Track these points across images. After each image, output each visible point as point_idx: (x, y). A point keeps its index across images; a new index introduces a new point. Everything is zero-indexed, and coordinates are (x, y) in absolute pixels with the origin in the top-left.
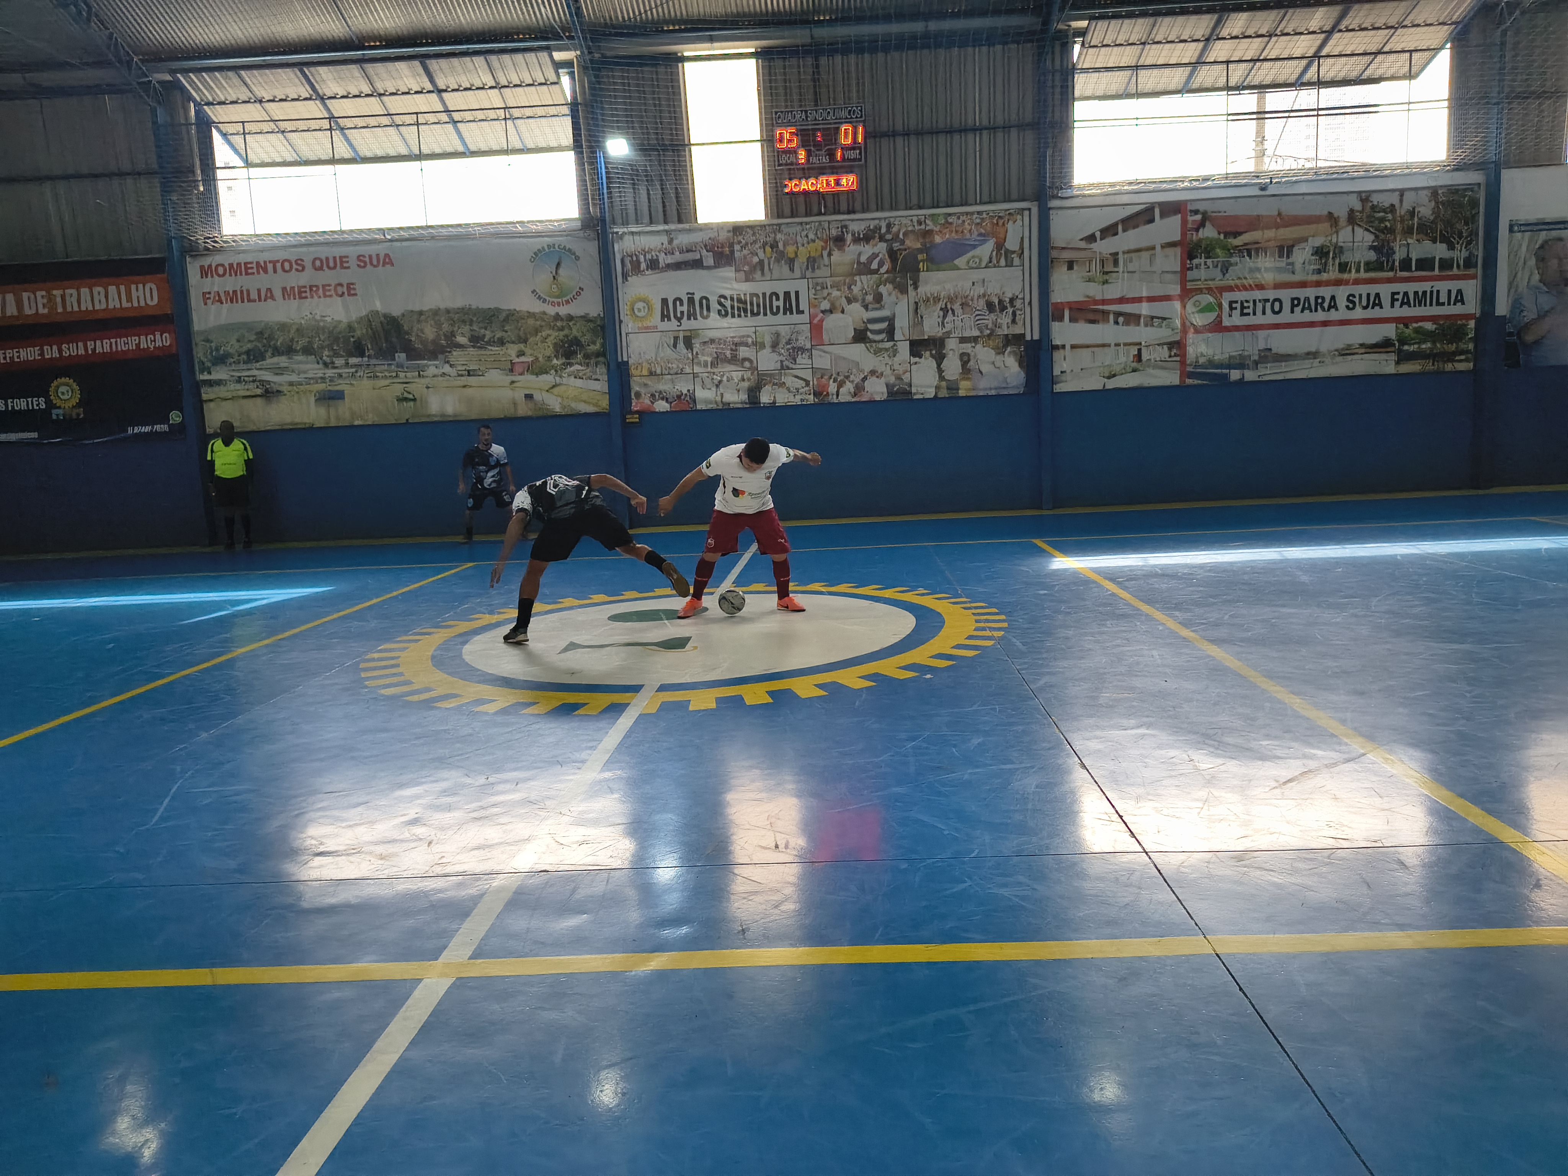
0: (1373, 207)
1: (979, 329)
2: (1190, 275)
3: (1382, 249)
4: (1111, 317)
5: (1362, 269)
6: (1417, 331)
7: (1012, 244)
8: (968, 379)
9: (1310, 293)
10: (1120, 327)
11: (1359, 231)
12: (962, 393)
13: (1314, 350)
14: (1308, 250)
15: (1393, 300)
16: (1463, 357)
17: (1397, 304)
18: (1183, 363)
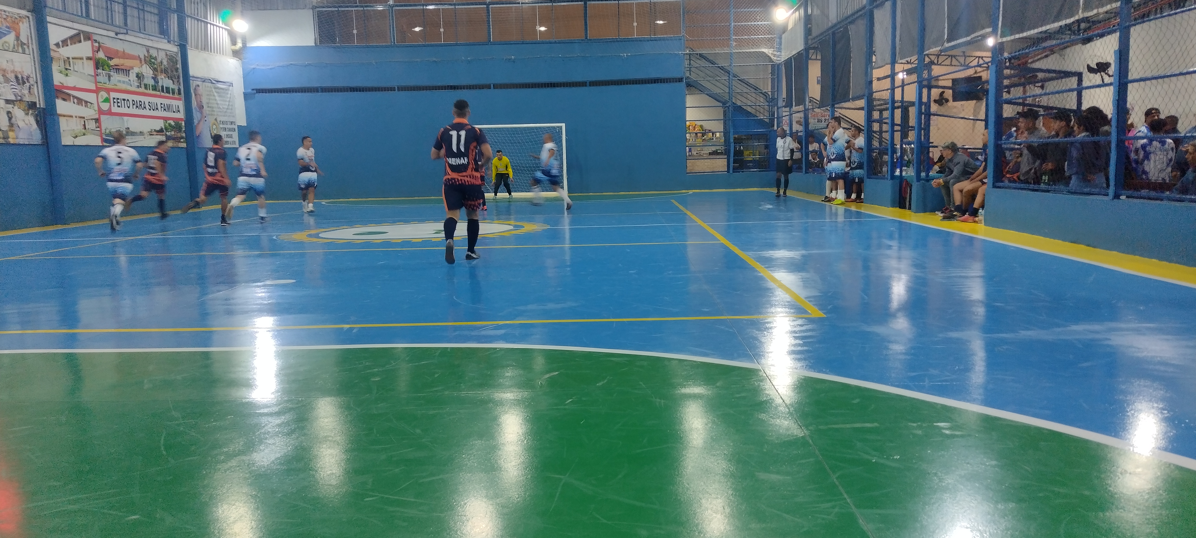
0: (151, 56)
1: (15, 96)
2: (99, 79)
3: (155, 78)
4: (72, 97)
5: (151, 89)
6: (169, 124)
7: (23, 39)
8: (13, 131)
9: (137, 98)
10: (76, 106)
11: (148, 67)
12: (11, 141)
13: (142, 131)
14: (135, 75)
15: (162, 107)
16: (182, 140)
17: (163, 109)
18: (101, 131)
